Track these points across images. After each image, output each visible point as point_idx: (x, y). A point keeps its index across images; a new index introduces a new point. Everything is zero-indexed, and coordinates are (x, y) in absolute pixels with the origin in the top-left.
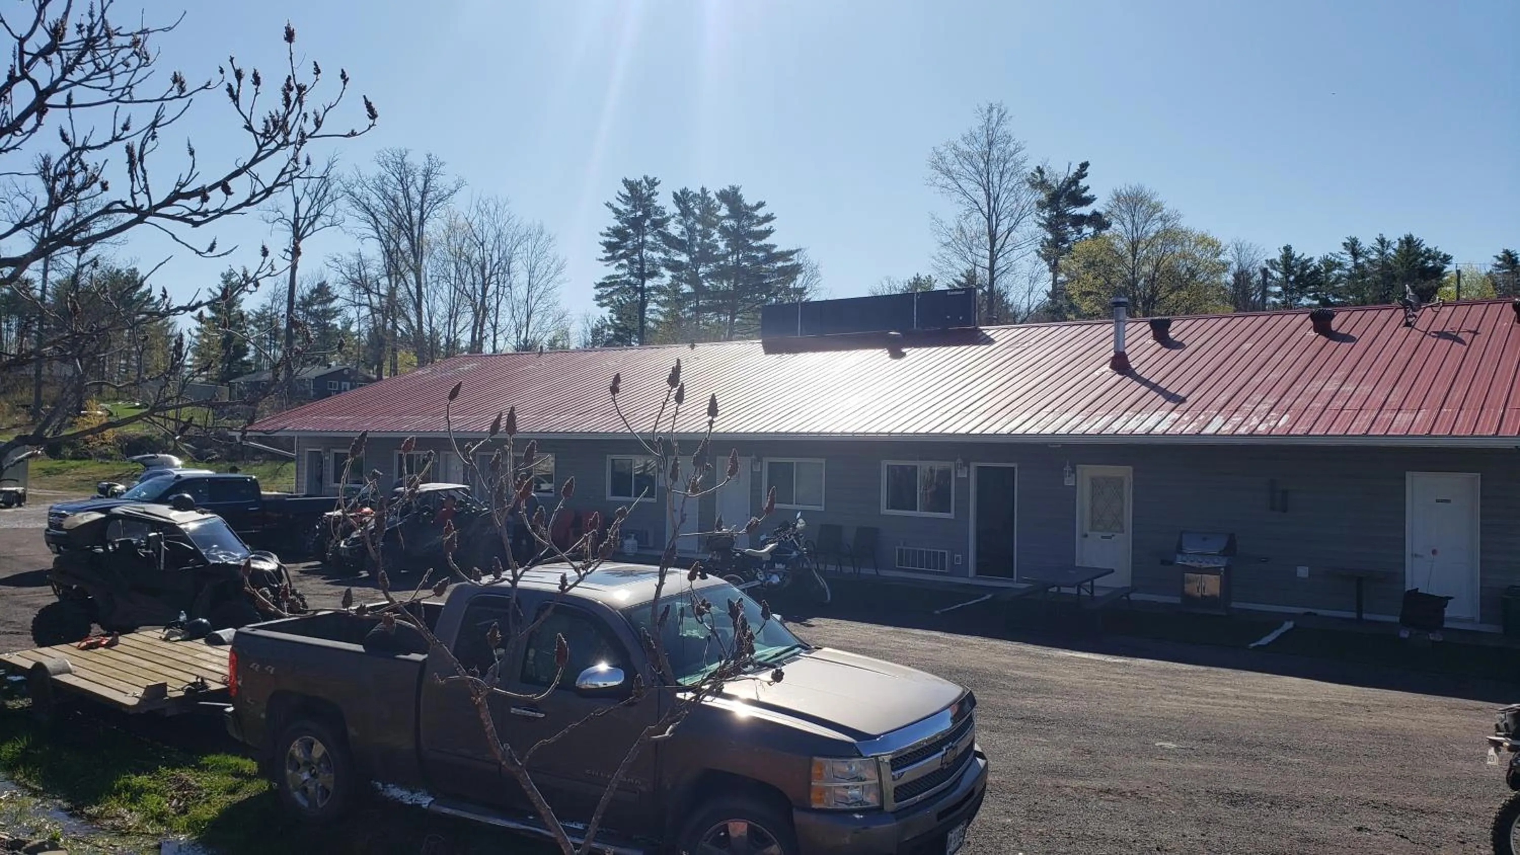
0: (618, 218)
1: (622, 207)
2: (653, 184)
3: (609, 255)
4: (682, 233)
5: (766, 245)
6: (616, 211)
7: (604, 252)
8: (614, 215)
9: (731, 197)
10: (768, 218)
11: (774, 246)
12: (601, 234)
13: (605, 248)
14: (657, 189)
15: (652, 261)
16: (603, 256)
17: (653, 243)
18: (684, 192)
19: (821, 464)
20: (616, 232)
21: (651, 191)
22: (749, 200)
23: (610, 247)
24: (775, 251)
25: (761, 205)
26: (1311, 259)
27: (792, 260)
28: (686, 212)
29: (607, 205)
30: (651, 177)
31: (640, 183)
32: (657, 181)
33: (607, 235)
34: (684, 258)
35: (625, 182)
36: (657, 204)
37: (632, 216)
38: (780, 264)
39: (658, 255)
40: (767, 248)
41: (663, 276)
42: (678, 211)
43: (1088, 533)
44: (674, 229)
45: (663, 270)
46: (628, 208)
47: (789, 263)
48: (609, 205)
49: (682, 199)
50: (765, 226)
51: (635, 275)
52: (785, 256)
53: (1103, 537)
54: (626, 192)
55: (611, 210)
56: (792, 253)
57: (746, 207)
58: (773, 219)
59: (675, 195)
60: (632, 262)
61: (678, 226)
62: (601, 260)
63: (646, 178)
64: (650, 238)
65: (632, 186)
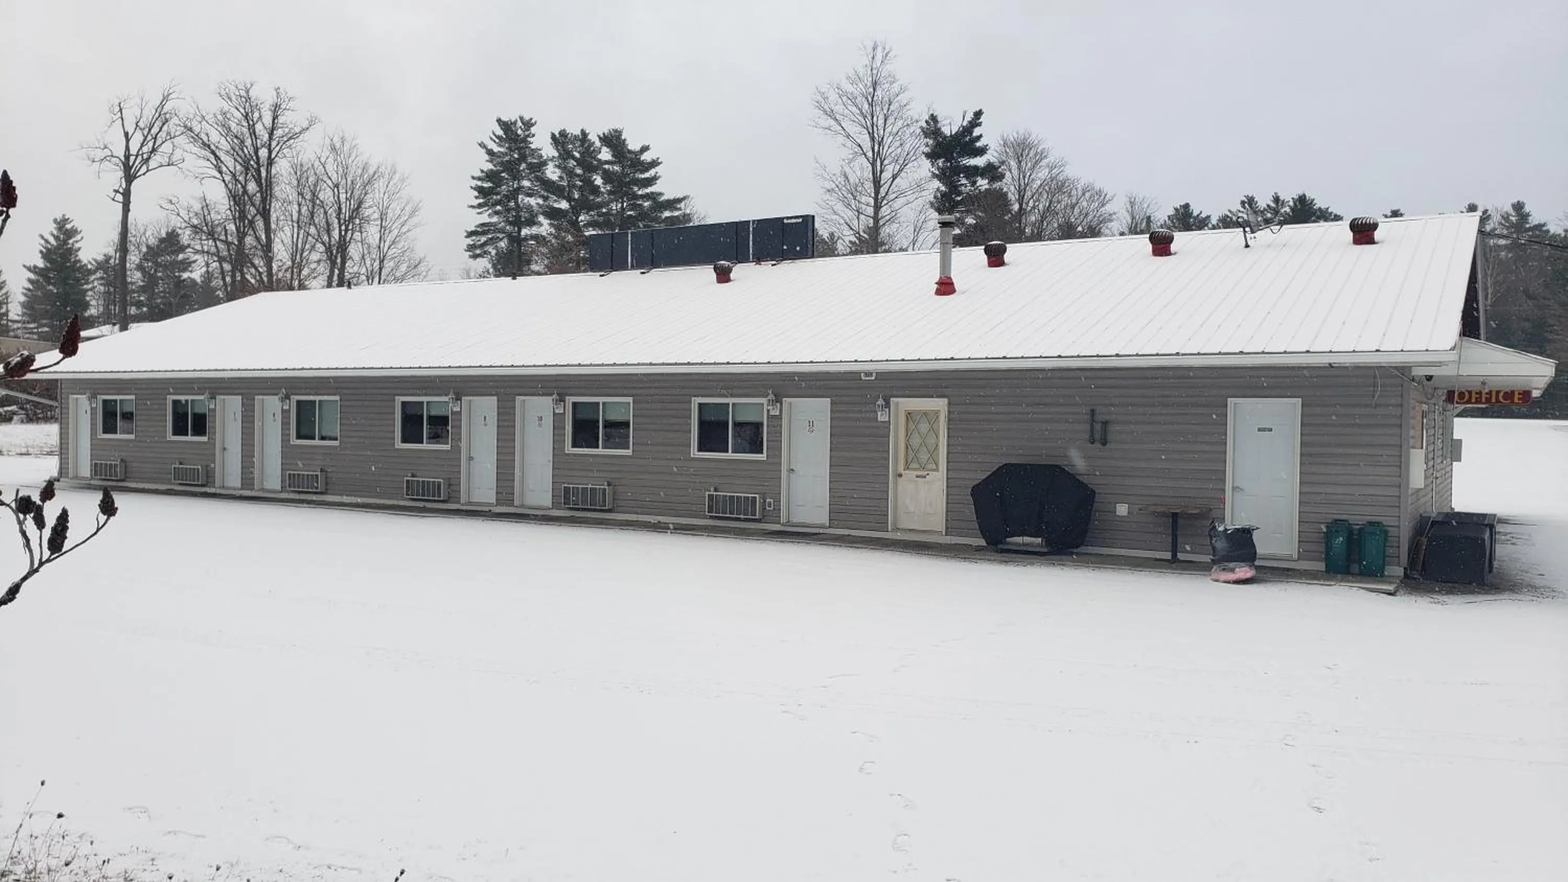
0: (491, 161)
1: (496, 149)
2: (528, 124)
3: (481, 201)
4: (561, 177)
5: (652, 193)
6: (490, 153)
7: (476, 197)
8: (487, 157)
9: (613, 140)
10: (654, 164)
11: (661, 194)
12: (473, 178)
13: (476, 193)
14: (533, 130)
15: (529, 208)
16: (476, 202)
17: (530, 188)
18: (563, 134)
19: (629, 403)
20: (490, 176)
21: (527, 133)
22: (633, 145)
23: (481, 191)
24: (662, 198)
25: (645, 149)
26: (1208, 217)
27: (680, 209)
28: (565, 155)
29: (480, 145)
30: (527, 118)
31: (515, 123)
32: (533, 121)
33: (479, 179)
34: (564, 205)
35: (499, 121)
36: (533, 146)
37: (507, 158)
38: (667, 214)
39: (533, 201)
40: (652, 197)
41: (541, 225)
42: (556, 154)
43: (903, 472)
44: (552, 173)
45: (541, 218)
46: (502, 150)
47: (676, 213)
48: (482, 145)
49: (560, 140)
50: (651, 173)
51: (511, 223)
52: (672, 204)
53: (917, 477)
54: (500, 132)
55: (484, 151)
56: (679, 201)
57: (630, 152)
58: (659, 163)
59: (553, 137)
60: (507, 209)
61: (557, 170)
62: (473, 207)
63: (521, 118)
64: (526, 183)
65: (506, 126)
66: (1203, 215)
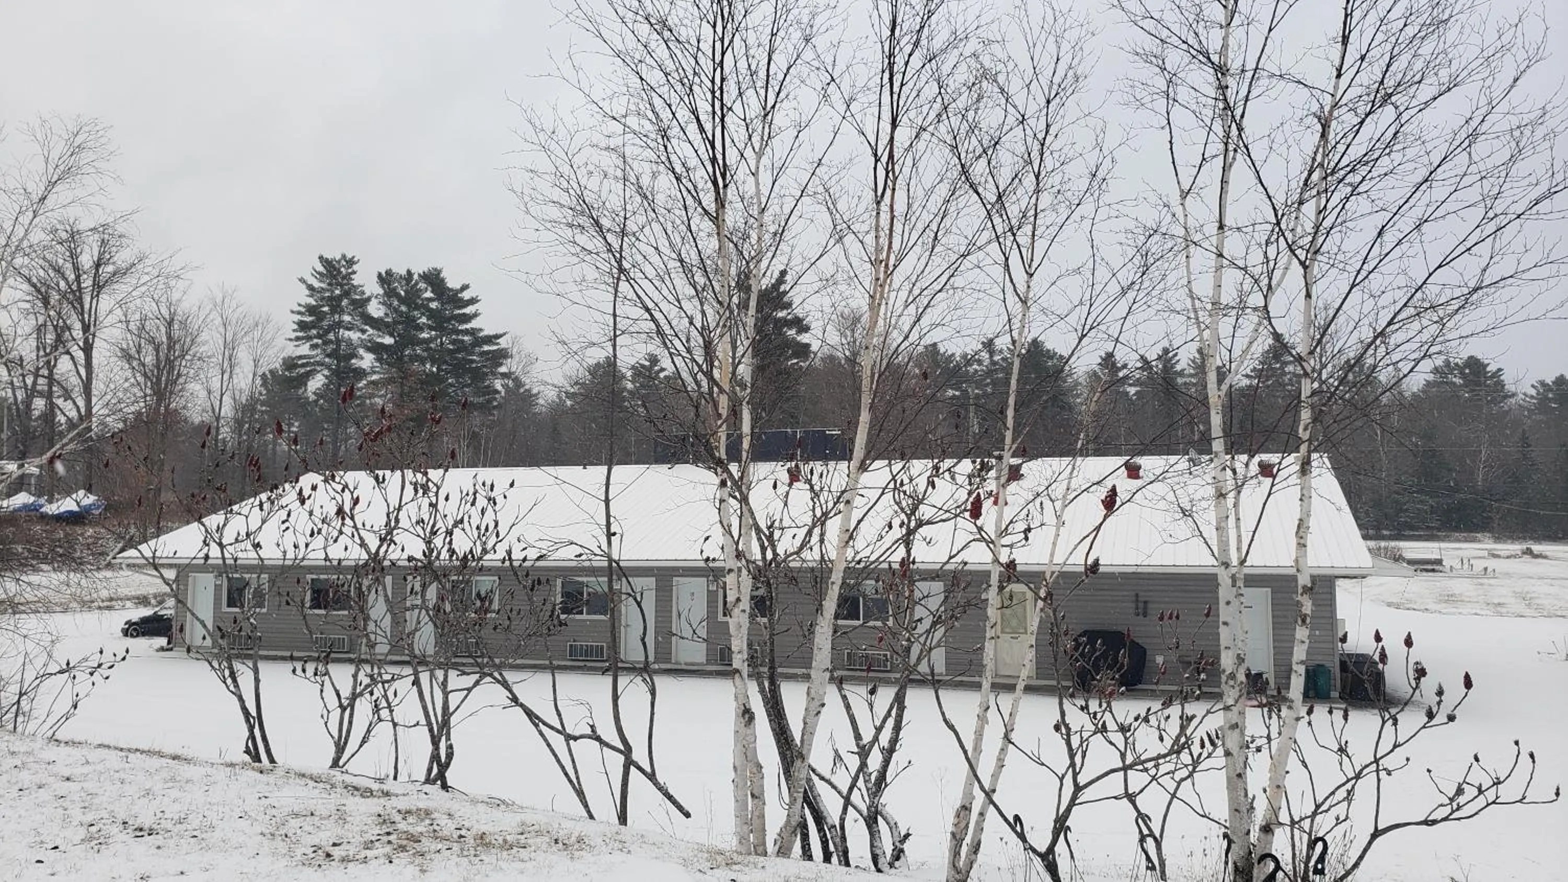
0: (311, 296)
1: (317, 284)
2: (351, 262)
3: (301, 334)
4: (386, 314)
5: (472, 329)
6: (311, 288)
7: (294, 331)
8: (307, 292)
9: (434, 279)
10: (473, 301)
11: (481, 330)
12: (292, 312)
13: (296, 327)
14: (355, 267)
15: (349, 342)
16: (293, 335)
17: (350, 323)
18: (389, 273)
20: (311, 310)
21: (350, 271)
22: (453, 283)
23: (302, 326)
24: (481, 334)
25: (465, 287)
27: (498, 344)
28: (390, 293)
29: (300, 280)
30: (349, 256)
31: (339, 262)
32: (356, 259)
33: (299, 313)
34: (388, 340)
35: (321, 258)
36: (355, 283)
37: (327, 294)
38: (486, 348)
39: (354, 336)
40: (473, 332)
41: (362, 358)
42: (381, 292)
44: (376, 310)
45: (361, 351)
46: (323, 285)
47: (495, 348)
48: (302, 280)
49: (386, 279)
50: (468, 310)
51: (328, 356)
52: (490, 340)
54: (321, 269)
55: (304, 286)
56: (498, 337)
57: (452, 290)
58: (478, 301)
59: (380, 275)
60: (326, 343)
61: (381, 306)
62: (290, 340)
63: (344, 256)
64: (347, 318)
65: (327, 263)
66: (950, 353)
